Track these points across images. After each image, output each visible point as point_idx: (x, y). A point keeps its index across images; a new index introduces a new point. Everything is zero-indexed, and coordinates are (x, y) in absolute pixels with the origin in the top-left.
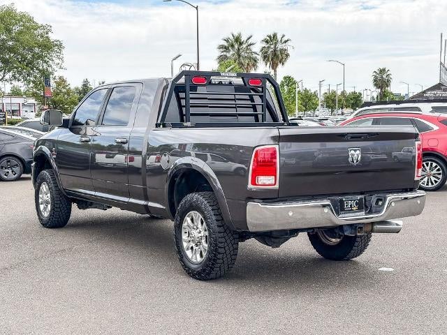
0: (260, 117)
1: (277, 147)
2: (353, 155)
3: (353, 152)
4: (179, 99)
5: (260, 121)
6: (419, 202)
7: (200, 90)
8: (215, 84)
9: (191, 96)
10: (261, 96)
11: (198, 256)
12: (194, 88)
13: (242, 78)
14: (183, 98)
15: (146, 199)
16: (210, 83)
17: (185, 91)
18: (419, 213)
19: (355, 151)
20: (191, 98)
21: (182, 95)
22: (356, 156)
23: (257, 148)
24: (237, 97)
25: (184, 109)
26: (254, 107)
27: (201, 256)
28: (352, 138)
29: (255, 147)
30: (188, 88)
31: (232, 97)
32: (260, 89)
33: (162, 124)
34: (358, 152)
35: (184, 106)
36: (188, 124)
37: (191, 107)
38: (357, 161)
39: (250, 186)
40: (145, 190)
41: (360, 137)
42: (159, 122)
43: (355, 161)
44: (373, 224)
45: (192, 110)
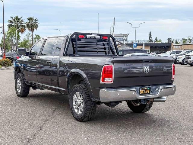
0: (107, 52)
1: (113, 65)
2: (145, 69)
3: (145, 68)
4: (73, 44)
5: (107, 54)
6: (173, 89)
7: (82, 40)
8: (88, 38)
9: (78, 43)
10: (108, 44)
11: (80, 111)
12: (79, 40)
13: (100, 36)
14: (75, 44)
15: (59, 86)
16: (86, 38)
17: (75, 41)
18: (173, 94)
19: (146, 67)
20: (78, 44)
21: (74, 43)
22: (147, 69)
23: (104, 66)
24: (98, 44)
25: (75, 49)
26: (105, 48)
27: (81, 111)
28: (145, 62)
29: (104, 65)
30: (77, 40)
31: (96, 44)
32: (107, 41)
33: (66, 55)
34: (148, 68)
35: (75, 47)
36: (77, 55)
37: (78, 48)
38: (147, 72)
39: (101, 82)
40: (58, 83)
41: (149, 61)
42: (64, 54)
43: (146, 72)
44: (154, 98)
45: (78, 49)
